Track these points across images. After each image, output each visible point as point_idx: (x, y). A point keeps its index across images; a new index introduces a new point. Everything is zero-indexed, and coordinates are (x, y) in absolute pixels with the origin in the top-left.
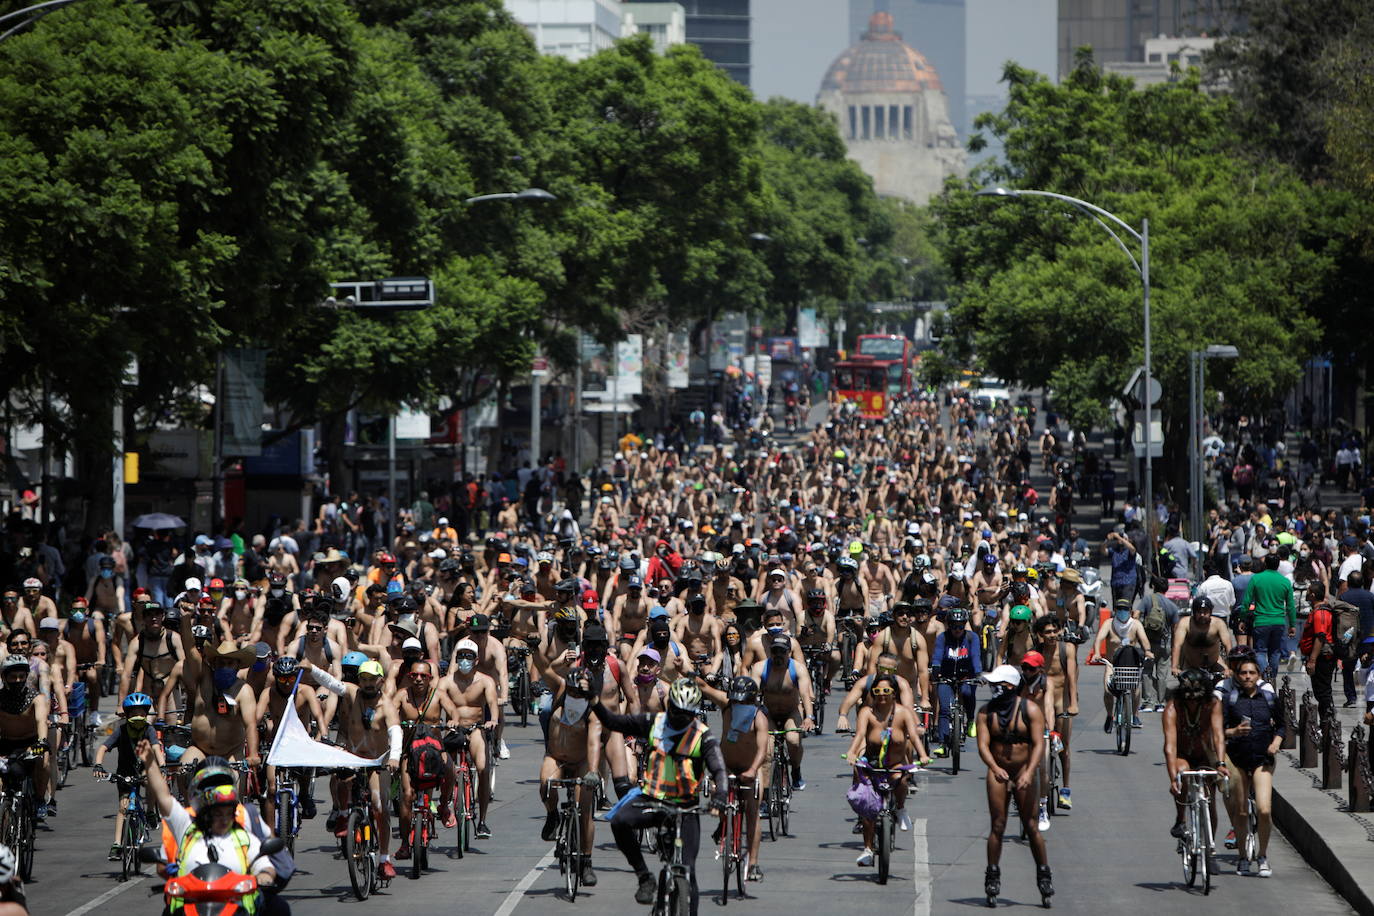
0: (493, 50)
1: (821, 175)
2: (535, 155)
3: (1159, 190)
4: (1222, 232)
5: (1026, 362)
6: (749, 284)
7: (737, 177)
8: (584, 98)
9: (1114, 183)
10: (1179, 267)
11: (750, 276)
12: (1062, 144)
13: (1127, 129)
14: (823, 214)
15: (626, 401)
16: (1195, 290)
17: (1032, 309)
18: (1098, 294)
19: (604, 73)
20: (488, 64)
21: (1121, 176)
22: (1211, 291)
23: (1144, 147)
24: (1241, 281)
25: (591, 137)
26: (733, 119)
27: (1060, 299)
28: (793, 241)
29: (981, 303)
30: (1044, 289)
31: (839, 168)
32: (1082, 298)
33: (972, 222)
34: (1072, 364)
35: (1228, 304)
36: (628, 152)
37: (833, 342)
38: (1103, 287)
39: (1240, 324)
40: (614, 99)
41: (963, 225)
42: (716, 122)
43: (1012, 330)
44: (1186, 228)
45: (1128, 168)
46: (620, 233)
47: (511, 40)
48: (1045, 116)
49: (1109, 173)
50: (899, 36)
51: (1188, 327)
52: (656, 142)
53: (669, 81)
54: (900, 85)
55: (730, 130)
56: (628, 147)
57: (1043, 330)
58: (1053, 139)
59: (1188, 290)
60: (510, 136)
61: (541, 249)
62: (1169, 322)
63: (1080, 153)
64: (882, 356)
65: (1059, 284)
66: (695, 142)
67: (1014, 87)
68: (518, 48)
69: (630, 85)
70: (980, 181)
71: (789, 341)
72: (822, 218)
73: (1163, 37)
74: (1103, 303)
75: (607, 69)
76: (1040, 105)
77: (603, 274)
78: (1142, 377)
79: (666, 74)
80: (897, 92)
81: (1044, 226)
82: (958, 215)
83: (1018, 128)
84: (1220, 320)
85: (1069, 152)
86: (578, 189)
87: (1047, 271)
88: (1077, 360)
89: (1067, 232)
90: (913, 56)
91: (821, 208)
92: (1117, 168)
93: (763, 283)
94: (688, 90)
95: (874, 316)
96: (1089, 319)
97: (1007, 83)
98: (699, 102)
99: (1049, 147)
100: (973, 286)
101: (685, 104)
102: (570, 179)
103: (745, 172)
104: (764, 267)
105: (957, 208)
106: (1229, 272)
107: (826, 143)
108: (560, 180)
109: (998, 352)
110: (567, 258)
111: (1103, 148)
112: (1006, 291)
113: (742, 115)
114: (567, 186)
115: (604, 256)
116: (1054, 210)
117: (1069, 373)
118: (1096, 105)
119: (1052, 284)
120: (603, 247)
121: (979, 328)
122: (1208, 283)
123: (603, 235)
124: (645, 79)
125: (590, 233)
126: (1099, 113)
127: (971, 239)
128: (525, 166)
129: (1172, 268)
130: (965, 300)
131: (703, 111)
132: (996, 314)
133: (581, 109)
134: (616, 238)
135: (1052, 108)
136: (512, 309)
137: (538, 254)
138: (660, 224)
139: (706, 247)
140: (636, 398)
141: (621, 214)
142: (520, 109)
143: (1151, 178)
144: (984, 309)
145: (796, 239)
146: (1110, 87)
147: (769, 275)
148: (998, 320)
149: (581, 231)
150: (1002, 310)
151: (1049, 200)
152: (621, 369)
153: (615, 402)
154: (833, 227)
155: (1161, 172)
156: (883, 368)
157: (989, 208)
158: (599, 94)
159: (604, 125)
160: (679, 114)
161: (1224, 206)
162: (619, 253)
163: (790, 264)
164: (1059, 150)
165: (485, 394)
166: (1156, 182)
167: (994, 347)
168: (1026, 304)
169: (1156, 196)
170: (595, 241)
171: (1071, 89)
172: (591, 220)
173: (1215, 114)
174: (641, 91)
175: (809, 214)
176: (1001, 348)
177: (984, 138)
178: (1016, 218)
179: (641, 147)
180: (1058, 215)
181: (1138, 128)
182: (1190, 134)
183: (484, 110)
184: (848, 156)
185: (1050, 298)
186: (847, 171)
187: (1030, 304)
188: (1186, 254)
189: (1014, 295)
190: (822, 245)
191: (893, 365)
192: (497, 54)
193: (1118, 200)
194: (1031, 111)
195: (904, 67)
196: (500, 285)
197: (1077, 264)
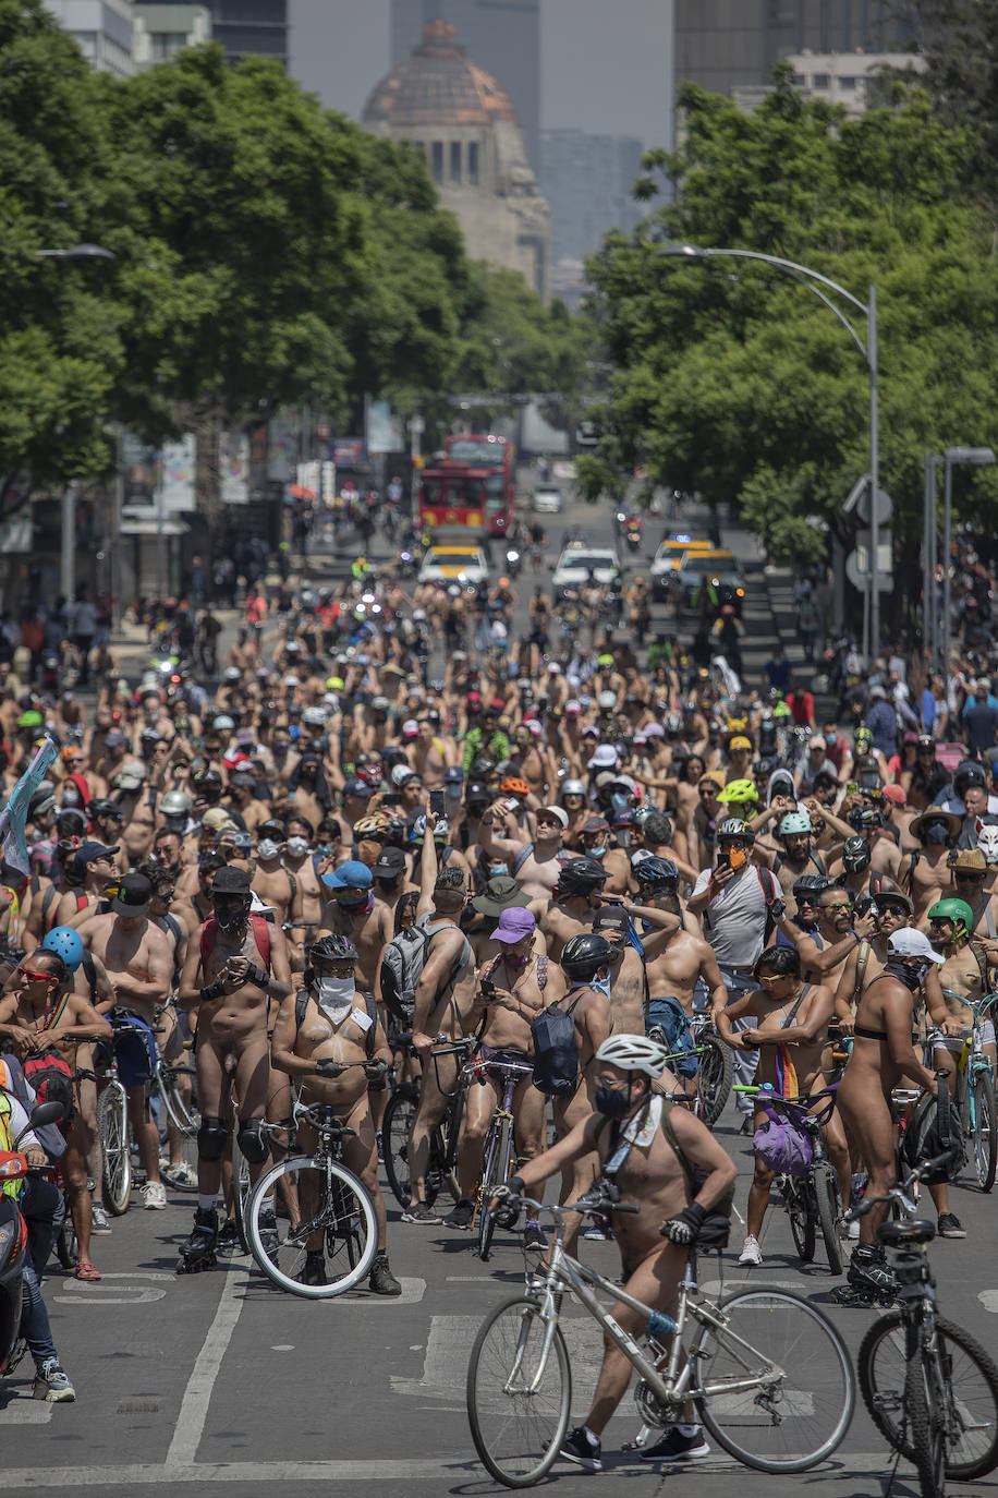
0: (31, 63)
1: (408, 230)
2: (83, 198)
3: (881, 248)
4: (961, 303)
5: (708, 470)
6: (324, 369)
7: (335, 232)
8: (136, 127)
9: (823, 241)
10: (906, 347)
11: (323, 359)
12: (756, 189)
13: (839, 171)
14: (416, 279)
15: (171, 520)
16: (927, 378)
17: (720, 402)
18: (804, 383)
19: (162, 95)
20: (25, 81)
21: (832, 230)
22: (948, 379)
23: (861, 194)
24: (986, 366)
25: (147, 178)
26: (329, 156)
27: (756, 391)
28: (378, 316)
29: (652, 395)
30: (734, 377)
31: (432, 221)
32: (783, 389)
33: (640, 291)
34: (770, 473)
35: (968, 396)
36: (194, 197)
37: (408, 446)
38: (811, 374)
39: (984, 423)
40: (176, 131)
41: (630, 294)
42: (308, 160)
43: (693, 429)
44: (915, 298)
45: (840, 220)
46: (189, 304)
47: (53, 49)
48: (734, 154)
49: (816, 227)
50: (462, 51)
51: (920, 426)
52: (230, 186)
53: (246, 105)
54: (464, 115)
55: (325, 171)
56: (195, 192)
57: (730, 429)
58: (744, 183)
59: (917, 379)
60: (53, 176)
61: (94, 322)
62: (893, 420)
63: (779, 201)
64: (479, 464)
65: (754, 370)
66: (278, 186)
67: (694, 115)
68: (62, 60)
69: (196, 111)
70: (649, 237)
71: (355, 443)
72: (414, 285)
73: (808, 52)
74: (810, 396)
75: (166, 90)
76: (727, 139)
77: (162, 356)
78: (868, 490)
79: (241, 96)
80: (460, 124)
81: (732, 296)
82: (622, 282)
83: (698, 169)
84: (961, 417)
85: (765, 200)
86: (139, 245)
87: (736, 355)
88: (777, 466)
89: (762, 303)
90: (480, 77)
91: (414, 272)
92: (826, 220)
93: (340, 368)
94: (271, 119)
95: (459, 412)
96: (792, 415)
97: (682, 111)
98: (284, 134)
99: (741, 193)
100: (643, 372)
101: (268, 137)
102: (127, 231)
103: (343, 224)
104: (342, 348)
105: (621, 272)
106: (971, 355)
107: (414, 189)
108: (116, 232)
109: (676, 458)
110: (125, 334)
111: (807, 195)
112: (685, 380)
113: (342, 152)
114: (124, 239)
115: (168, 332)
116: (746, 275)
117: (766, 486)
118: (799, 139)
119: (745, 370)
120: (168, 322)
121: (649, 426)
122: (944, 368)
123: (167, 306)
124: (215, 102)
125: (150, 303)
126: (803, 150)
127: (639, 313)
128: (72, 215)
129: (899, 351)
130: (632, 391)
131: (291, 145)
132: (673, 409)
133: (135, 141)
134: (184, 310)
135: (744, 144)
136: (73, 399)
137: (89, 328)
138: (236, 293)
139: (295, 321)
140: (184, 516)
141: (190, 280)
142: (64, 139)
143: (868, 233)
144: (656, 403)
145: (384, 312)
146: (815, 116)
147: (348, 359)
148: (676, 416)
149: (138, 301)
150: (680, 403)
151: (739, 261)
152: (167, 478)
153: (159, 520)
154: (427, 295)
155: (882, 226)
156: (481, 480)
157: (662, 272)
158: (157, 122)
159: (165, 163)
160: (259, 149)
161: (965, 270)
162: (187, 328)
163: (374, 346)
164: (753, 197)
165: (16, 509)
166: (876, 238)
167: (670, 452)
168: (710, 396)
169: (876, 256)
170: (157, 313)
171: (766, 119)
172: (150, 286)
173: (950, 150)
174: (210, 119)
175: (398, 280)
176: (680, 453)
177: (654, 182)
178: (697, 286)
179: (211, 191)
180: (752, 282)
181: (853, 167)
182: (916, 177)
183: (20, 142)
184: (440, 207)
185: (742, 389)
186: (440, 225)
187: (717, 396)
188: (915, 331)
189: (695, 384)
190: (415, 319)
191: (494, 474)
192: (37, 67)
193: (829, 262)
194: (716, 147)
195: (470, 92)
196: (56, 368)
197: (776, 344)
